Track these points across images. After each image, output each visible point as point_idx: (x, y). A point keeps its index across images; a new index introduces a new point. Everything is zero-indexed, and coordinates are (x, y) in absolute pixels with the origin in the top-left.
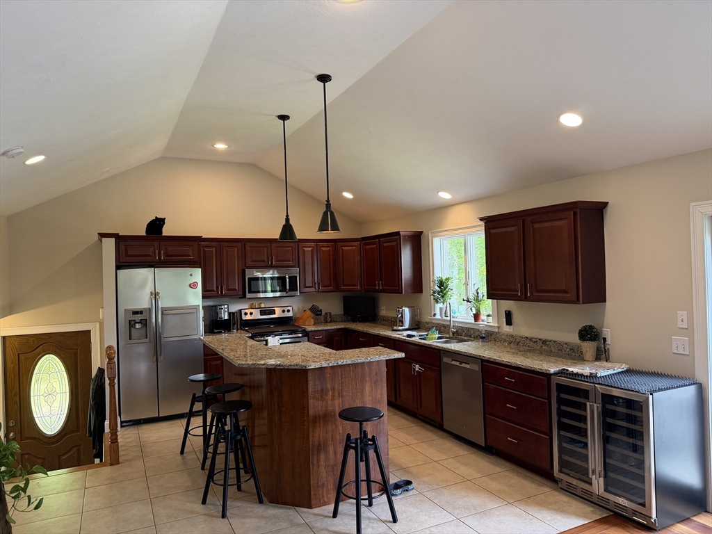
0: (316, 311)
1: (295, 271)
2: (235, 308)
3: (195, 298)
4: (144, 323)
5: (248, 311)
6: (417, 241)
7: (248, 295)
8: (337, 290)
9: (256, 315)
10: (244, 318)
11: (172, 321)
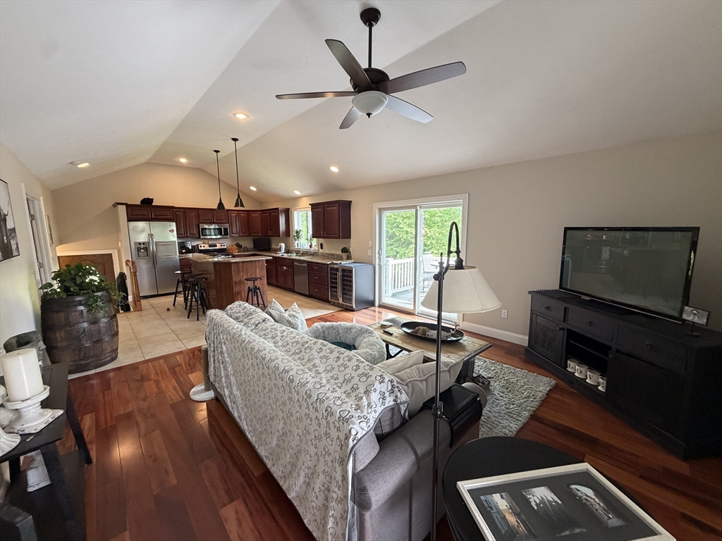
0: (239, 246)
1: (227, 226)
2: (195, 243)
3: (173, 237)
4: (146, 249)
5: (202, 245)
6: (287, 212)
7: (202, 237)
8: (250, 235)
9: (207, 247)
10: (200, 248)
11: (161, 248)
